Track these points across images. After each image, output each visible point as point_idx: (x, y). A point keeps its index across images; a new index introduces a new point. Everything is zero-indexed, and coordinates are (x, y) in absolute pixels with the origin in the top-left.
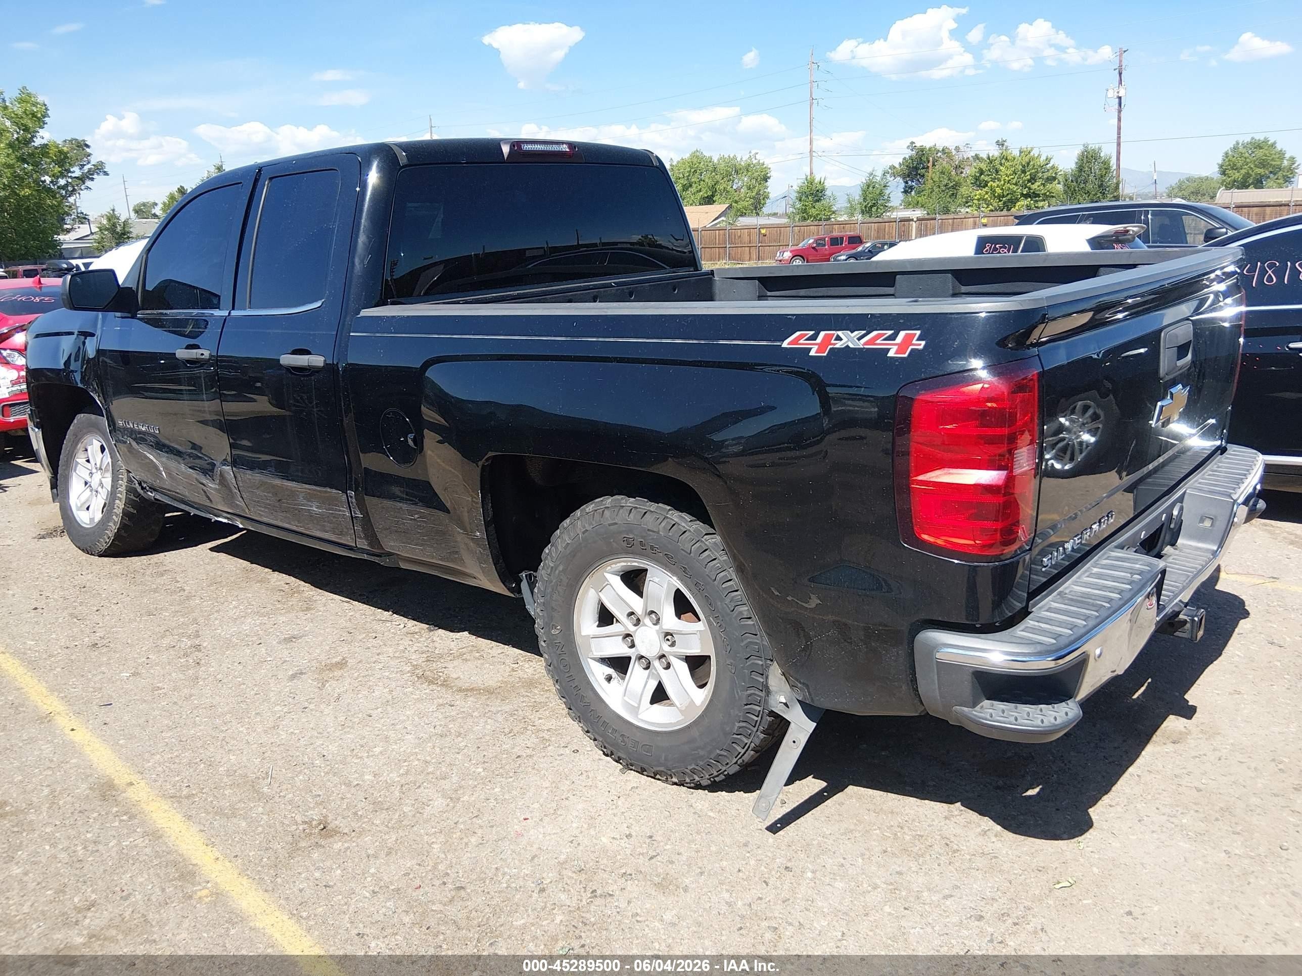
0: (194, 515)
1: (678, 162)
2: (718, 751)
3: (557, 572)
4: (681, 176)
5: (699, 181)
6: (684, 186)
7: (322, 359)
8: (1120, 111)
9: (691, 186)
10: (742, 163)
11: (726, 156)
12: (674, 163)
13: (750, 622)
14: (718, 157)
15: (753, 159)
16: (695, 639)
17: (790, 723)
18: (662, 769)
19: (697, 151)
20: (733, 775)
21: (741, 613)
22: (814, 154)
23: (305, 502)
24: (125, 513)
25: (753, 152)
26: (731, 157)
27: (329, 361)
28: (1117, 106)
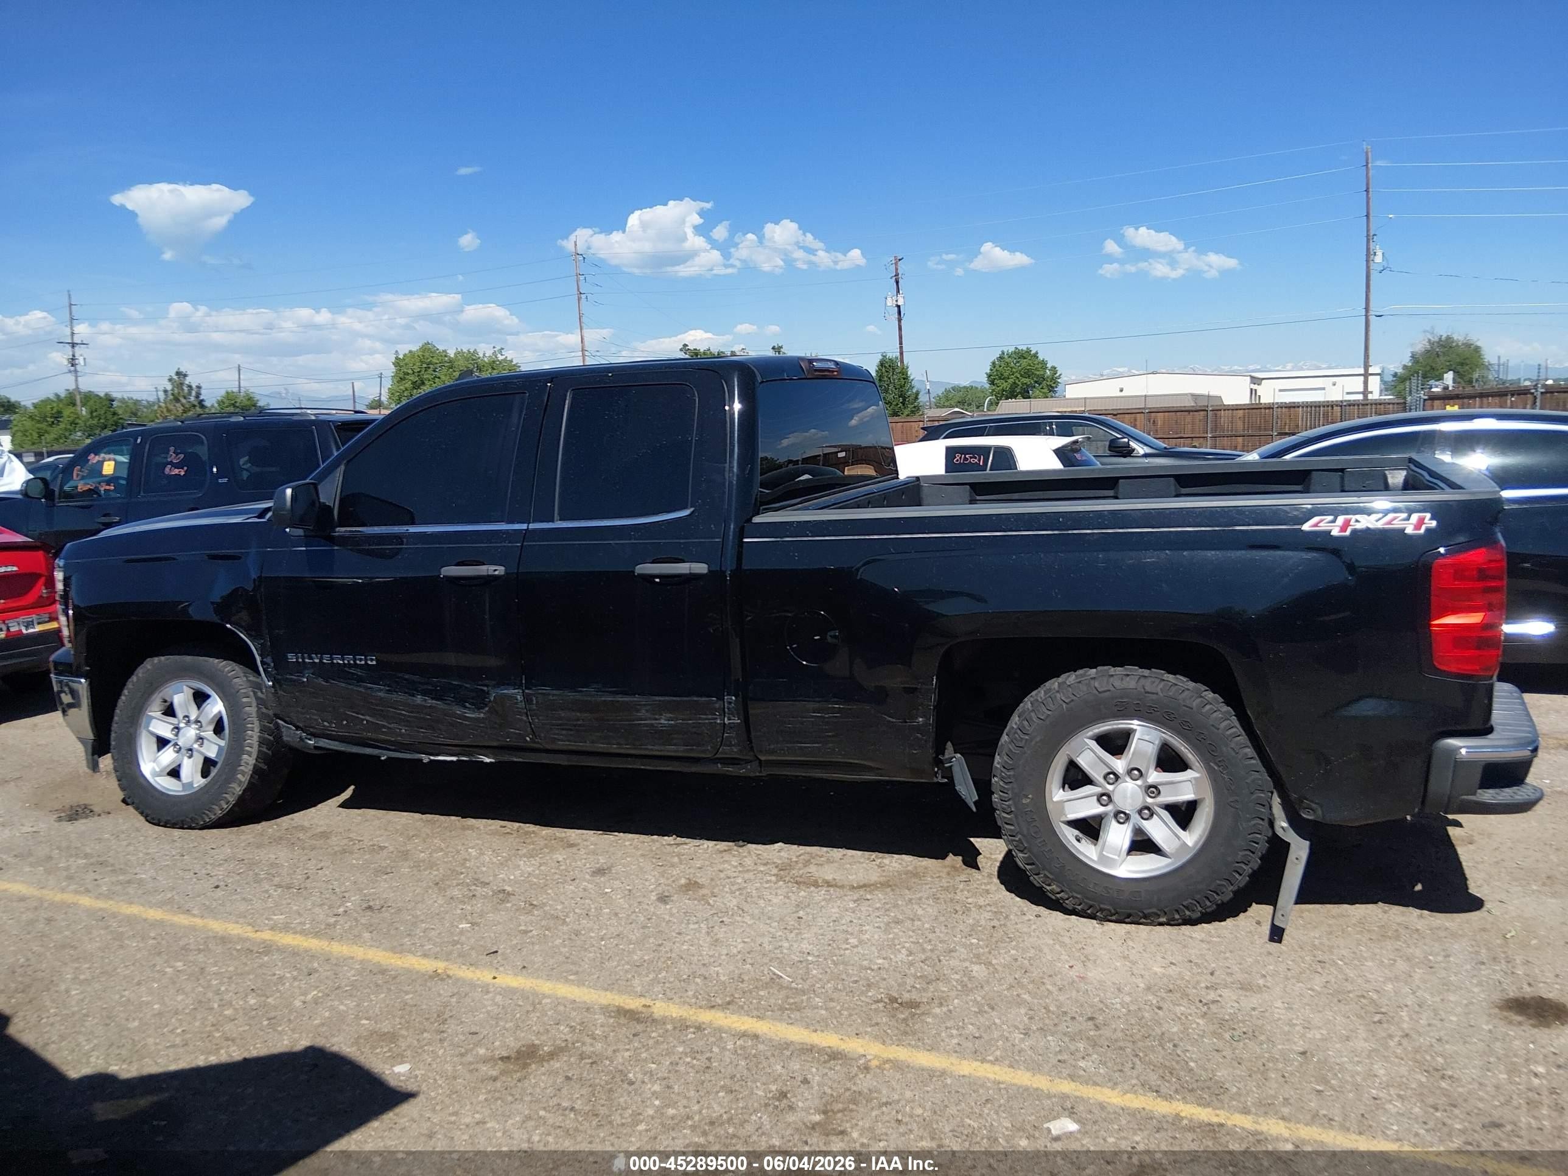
0: (389, 759)
1: (405, 355)
2: (1218, 882)
3: (1033, 743)
4: (410, 371)
5: (434, 379)
6: (414, 383)
7: (705, 566)
8: (900, 320)
9: (423, 383)
10: (486, 359)
11: (465, 350)
12: (401, 356)
13: (1253, 761)
14: (454, 351)
15: (499, 355)
16: (1189, 787)
17: (1289, 844)
18: (1154, 910)
19: (428, 343)
20: (1228, 902)
21: (1246, 754)
22: (587, 353)
23: (648, 715)
24: (256, 770)
25: (498, 348)
26: (472, 351)
27: (713, 568)
28: (896, 316)
